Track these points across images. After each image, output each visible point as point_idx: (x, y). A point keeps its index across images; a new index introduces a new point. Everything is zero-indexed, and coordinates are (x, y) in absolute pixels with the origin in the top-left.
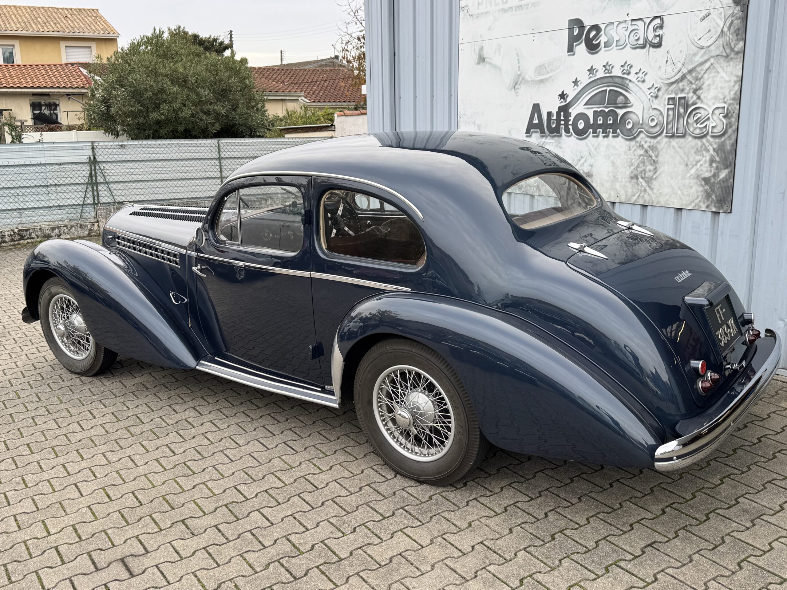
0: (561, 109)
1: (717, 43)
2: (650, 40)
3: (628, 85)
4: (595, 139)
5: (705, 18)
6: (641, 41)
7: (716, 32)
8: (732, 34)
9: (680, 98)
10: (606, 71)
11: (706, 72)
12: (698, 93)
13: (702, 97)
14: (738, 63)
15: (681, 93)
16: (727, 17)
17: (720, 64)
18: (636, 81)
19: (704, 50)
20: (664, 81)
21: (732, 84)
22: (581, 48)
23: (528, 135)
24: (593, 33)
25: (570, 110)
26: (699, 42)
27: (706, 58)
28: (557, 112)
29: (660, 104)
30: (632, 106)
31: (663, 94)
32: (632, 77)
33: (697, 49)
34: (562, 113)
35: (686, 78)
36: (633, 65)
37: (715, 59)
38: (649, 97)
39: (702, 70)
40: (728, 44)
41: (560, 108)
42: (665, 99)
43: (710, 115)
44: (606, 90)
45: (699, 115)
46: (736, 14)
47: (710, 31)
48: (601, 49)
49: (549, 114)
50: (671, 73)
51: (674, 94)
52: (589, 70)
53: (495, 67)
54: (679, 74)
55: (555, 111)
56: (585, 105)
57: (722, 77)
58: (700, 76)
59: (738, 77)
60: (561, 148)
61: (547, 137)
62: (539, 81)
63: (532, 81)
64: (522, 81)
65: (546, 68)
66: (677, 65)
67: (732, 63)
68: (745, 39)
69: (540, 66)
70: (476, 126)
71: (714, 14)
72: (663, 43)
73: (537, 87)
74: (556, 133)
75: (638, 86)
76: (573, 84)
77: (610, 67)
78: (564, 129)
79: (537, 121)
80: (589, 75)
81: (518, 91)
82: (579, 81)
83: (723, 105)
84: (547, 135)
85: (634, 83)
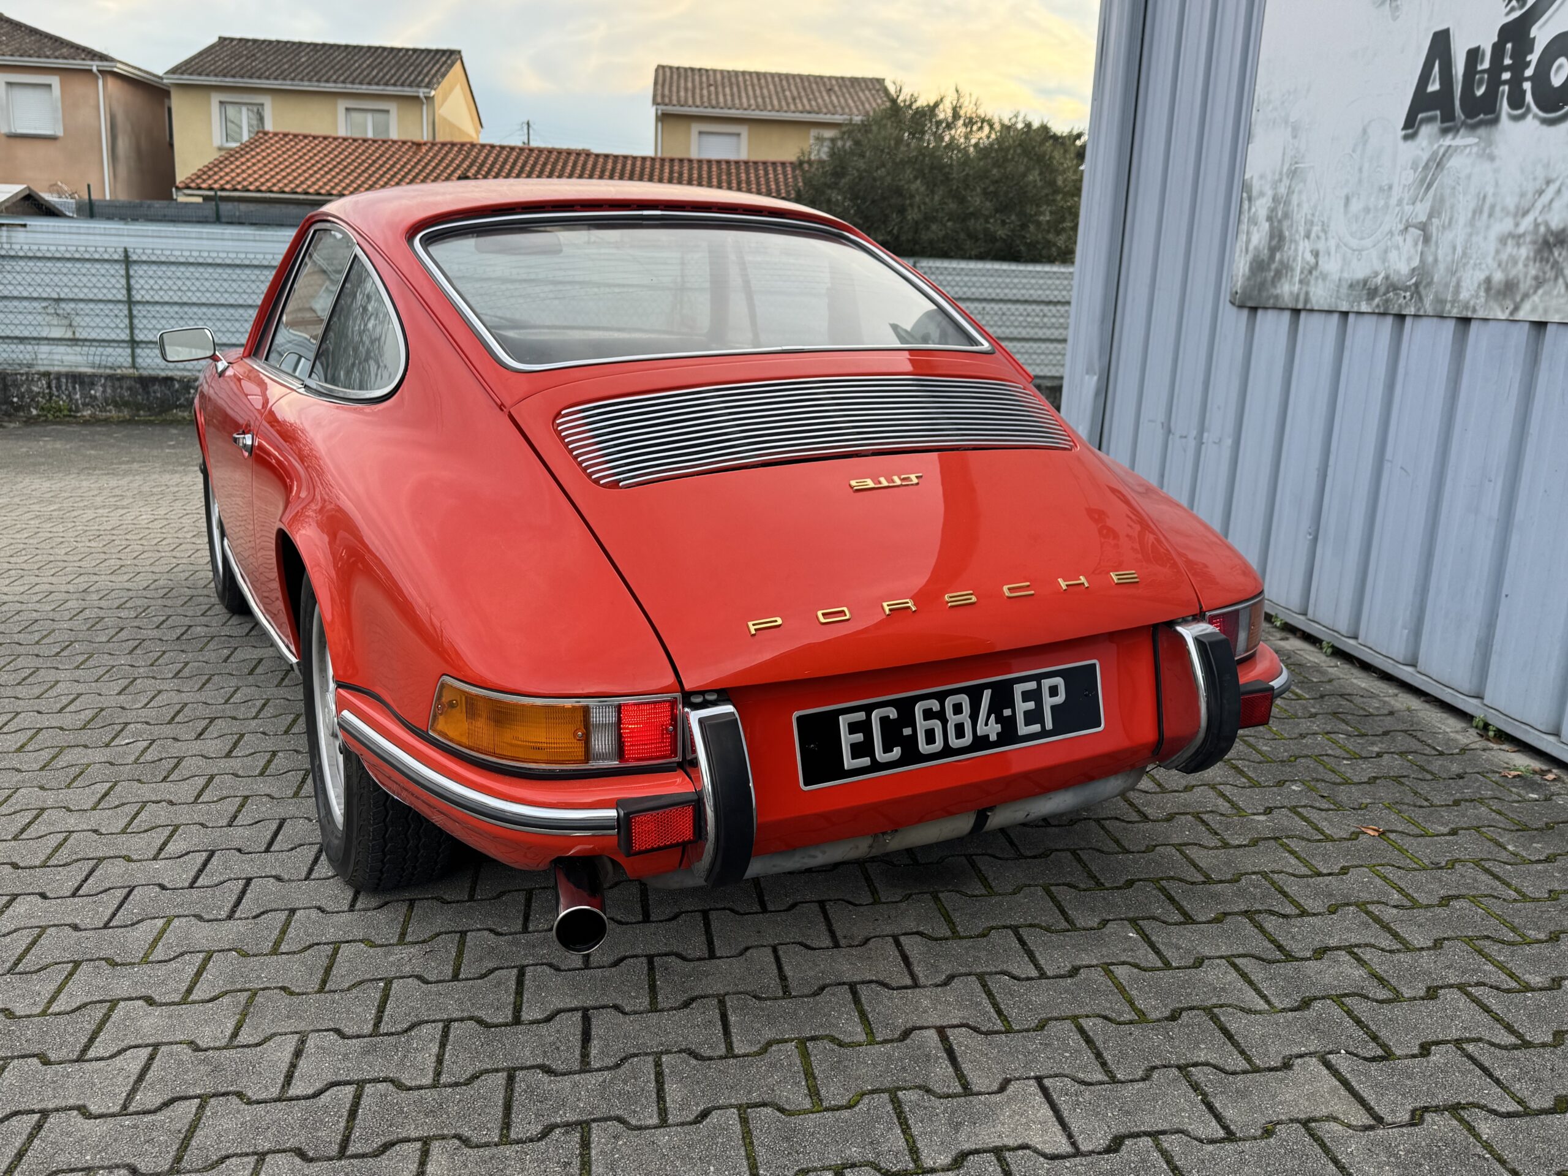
0: (1506, 33)
23: (1410, 131)
25: (1534, 32)
28: (1494, 46)
34: (1509, 46)
41: (1504, 30)
49: (1474, 55)
55: (1488, 43)
60: (1492, 158)
61: (1458, 131)
70: (1290, 128)
74: (1485, 114)
78: (1508, 97)
79: (1436, 86)
81: (1398, 2)
84: (1459, 124)
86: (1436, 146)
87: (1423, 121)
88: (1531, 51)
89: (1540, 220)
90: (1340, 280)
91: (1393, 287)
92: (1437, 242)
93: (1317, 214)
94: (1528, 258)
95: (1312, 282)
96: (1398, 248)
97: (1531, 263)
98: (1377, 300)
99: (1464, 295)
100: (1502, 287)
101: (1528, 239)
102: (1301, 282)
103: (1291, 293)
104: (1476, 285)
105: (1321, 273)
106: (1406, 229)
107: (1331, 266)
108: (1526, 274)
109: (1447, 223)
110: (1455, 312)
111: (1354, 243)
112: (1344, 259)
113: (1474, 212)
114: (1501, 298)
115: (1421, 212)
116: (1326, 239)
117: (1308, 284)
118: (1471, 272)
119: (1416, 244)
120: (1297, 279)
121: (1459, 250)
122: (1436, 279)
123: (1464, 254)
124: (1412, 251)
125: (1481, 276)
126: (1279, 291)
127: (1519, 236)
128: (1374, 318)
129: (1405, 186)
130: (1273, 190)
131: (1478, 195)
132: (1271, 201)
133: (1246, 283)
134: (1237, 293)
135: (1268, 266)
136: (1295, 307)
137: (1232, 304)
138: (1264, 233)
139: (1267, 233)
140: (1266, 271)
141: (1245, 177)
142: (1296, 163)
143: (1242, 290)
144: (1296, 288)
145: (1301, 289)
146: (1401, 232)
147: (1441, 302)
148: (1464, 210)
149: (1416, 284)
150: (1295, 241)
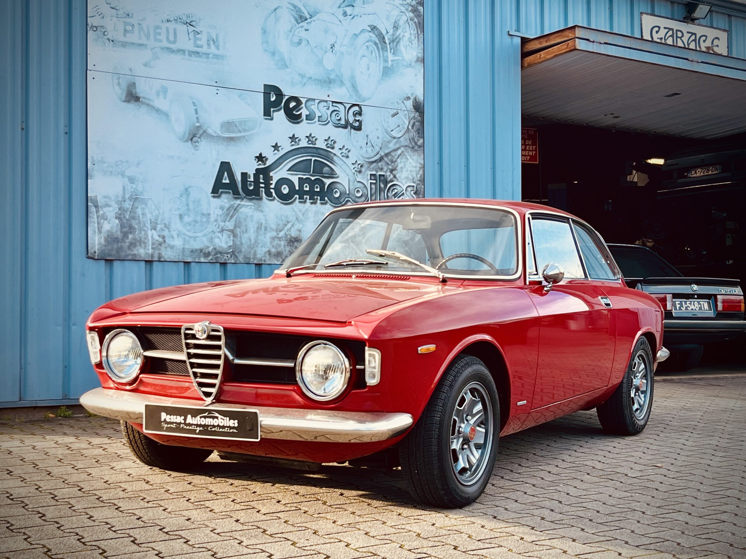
0: (258, 172)
1: (404, 136)
2: (351, 122)
3: (333, 158)
4: (302, 205)
5: (394, 116)
6: (343, 122)
7: (404, 128)
8: (415, 132)
9: (380, 175)
10: (310, 142)
11: (398, 157)
12: (394, 172)
13: (397, 176)
14: (420, 154)
15: (380, 171)
16: (411, 118)
17: (408, 153)
18: (340, 156)
19: (395, 140)
20: (365, 160)
21: (418, 169)
22: (280, 115)
23: (216, 195)
24: (292, 104)
25: (271, 174)
26: (391, 133)
27: (397, 146)
28: (254, 174)
29: (364, 178)
30: (338, 177)
31: (366, 170)
32: (336, 151)
33: (390, 138)
34: (261, 176)
35: (384, 159)
36: (337, 141)
37: (404, 148)
38: (354, 171)
39: (395, 155)
40: (413, 139)
41: (257, 170)
42: (368, 175)
43: (404, 191)
44: (311, 160)
45: (396, 191)
46: (416, 118)
47: (399, 126)
48: (302, 120)
49: (244, 175)
50: (370, 153)
51: (374, 171)
52: (290, 138)
53: (158, 110)
54: (378, 155)
55: (251, 172)
56: (288, 170)
57: (410, 163)
58: (394, 160)
59: (421, 164)
60: (262, 211)
61: (243, 199)
62: (228, 138)
63: (219, 138)
64: (202, 134)
65: (236, 126)
66: (375, 148)
67: (416, 154)
68: (423, 138)
69: (228, 122)
70: (127, 179)
71: (401, 114)
72: (362, 127)
73: (226, 144)
74: (255, 196)
75: (342, 160)
76: (273, 149)
77: (314, 139)
78: (265, 193)
79: (227, 181)
80: (291, 142)
81: (197, 144)
82: (280, 146)
83: (413, 184)
84: (243, 197)
85: (338, 156)
86: (232, 203)
87: (222, 193)
88: (272, 180)
89: (287, 233)
90: (183, 249)
91: (218, 252)
92: (241, 237)
93: (159, 220)
94: (285, 245)
95: (163, 248)
96: (219, 238)
97: (287, 247)
98: (210, 257)
99: (259, 256)
100: (276, 253)
101: (284, 239)
102: (152, 248)
103: (146, 254)
104: (264, 253)
105: (169, 245)
106: (222, 231)
107: (178, 243)
108: (285, 250)
109: (244, 230)
110: (255, 262)
111: (191, 234)
112: (184, 240)
113: (258, 228)
114: (276, 257)
115: (230, 225)
116: (169, 231)
117: (160, 249)
118: (260, 248)
119: (229, 237)
120: (150, 247)
121: (253, 241)
122: (243, 250)
123: (256, 242)
124: (228, 240)
125: (265, 250)
126: (135, 252)
127: (281, 237)
128: (209, 264)
129: (217, 215)
130: (118, 205)
131: (258, 223)
132: (118, 210)
133: (103, 248)
134: (95, 252)
135: (123, 240)
136: (150, 260)
137: (88, 258)
138: (115, 225)
139: (117, 225)
140: (122, 242)
141: (89, 195)
142: (136, 195)
143: (99, 251)
144: (150, 251)
145: (154, 252)
146: (219, 232)
147: (248, 258)
148: (252, 227)
149: (232, 251)
150: (144, 230)
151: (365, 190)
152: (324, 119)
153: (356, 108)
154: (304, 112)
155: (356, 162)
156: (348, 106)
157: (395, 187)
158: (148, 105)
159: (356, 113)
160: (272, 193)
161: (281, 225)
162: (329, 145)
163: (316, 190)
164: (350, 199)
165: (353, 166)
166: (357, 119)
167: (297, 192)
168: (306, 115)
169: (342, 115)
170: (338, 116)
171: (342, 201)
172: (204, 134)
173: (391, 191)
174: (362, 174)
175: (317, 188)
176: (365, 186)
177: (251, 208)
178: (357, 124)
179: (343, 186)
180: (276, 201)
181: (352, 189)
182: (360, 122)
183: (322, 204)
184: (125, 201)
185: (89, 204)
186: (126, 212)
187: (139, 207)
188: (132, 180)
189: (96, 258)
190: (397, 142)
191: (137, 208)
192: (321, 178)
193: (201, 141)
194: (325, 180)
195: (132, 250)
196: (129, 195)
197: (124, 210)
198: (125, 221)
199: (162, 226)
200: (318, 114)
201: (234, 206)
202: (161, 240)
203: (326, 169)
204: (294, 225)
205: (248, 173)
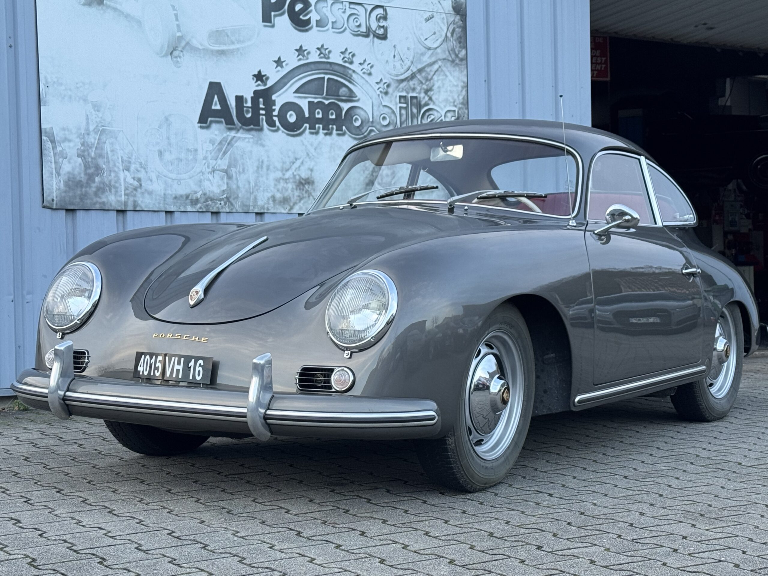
0: (257, 94)
1: (442, 46)
2: (374, 29)
3: (352, 76)
4: (314, 136)
5: (429, 20)
6: (363, 29)
7: (441, 36)
8: (455, 41)
9: (412, 97)
10: (322, 55)
11: (435, 74)
12: (429, 93)
13: (434, 98)
14: (463, 69)
15: (412, 92)
16: (449, 23)
17: (447, 68)
18: (361, 73)
19: (430, 52)
20: (393, 77)
21: (460, 89)
22: (283, 21)
23: (204, 125)
24: (299, 7)
25: (274, 97)
26: (425, 42)
27: (433, 59)
28: (252, 98)
29: (391, 101)
30: (358, 100)
31: (394, 91)
32: (355, 67)
33: (424, 49)
34: (261, 100)
35: (416, 77)
36: (356, 54)
37: (442, 62)
38: (378, 92)
39: (431, 71)
40: (453, 50)
41: (255, 92)
42: (396, 97)
43: (443, 118)
44: (324, 78)
46: (457, 22)
47: (435, 33)
48: (311, 28)
49: (240, 100)
50: (400, 69)
51: (405, 92)
52: (296, 50)
53: (127, 16)
54: (408, 72)
55: (248, 95)
56: (296, 92)
57: (450, 81)
58: (430, 77)
59: (464, 82)
60: (263, 146)
61: (238, 130)
62: (218, 51)
63: (205, 50)
64: (185, 46)
65: (228, 36)
66: (405, 63)
67: (457, 69)
68: (466, 48)
69: (217, 31)
70: (90, 105)
71: (437, 18)
72: (388, 36)
73: (215, 59)
74: (254, 126)
75: (364, 78)
76: (275, 65)
77: (327, 51)
78: (266, 121)
79: (218, 107)
80: (298, 56)
81: (179, 59)
82: (284, 61)
83: (453, 108)
84: (239, 128)
85: (358, 74)
86: (225, 135)
87: (211, 122)
88: (275, 105)
89: (295, 173)
90: (164, 194)
91: (208, 198)
92: (237, 179)
93: (134, 157)
94: (293, 188)
95: (138, 194)
96: (209, 180)
97: (295, 190)
98: (199, 205)
99: (260, 203)
100: (282, 199)
101: (291, 181)
102: (125, 195)
103: (118, 201)
104: (266, 199)
105: (146, 190)
106: (213, 171)
107: (157, 187)
108: (293, 195)
109: (241, 170)
110: (256, 210)
111: (173, 176)
112: (166, 183)
113: (258, 168)
114: (282, 204)
115: (223, 164)
116: (146, 172)
117: (135, 196)
118: (262, 193)
119: (222, 179)
120: (123, 193)
121: (252, 184)
122: (240, 195)
123: (256, 185)
124: (221, 182)
125: (269, 195)
126: (104, 199)
127: (288, 179)
128: (197, 213)
129: (207, 151)
130: (81, 139)
131: (259, 160)
132: (80, 145)
133: (63, 194)
134: (53, 200)
135: (88, 184)
136: (123, 209)
137: (44, 207)
138: (77, 164)
139: (80, 165)
140: (86, 187)
141: (42, 127)
142: (103, 126)
143: (58, 198)
144: (123, 198)
145: (128, 199)
146: (210, 173)
147: (246, 206)
148: (251, 166)
149: (227, 198)
150: (114, 171)
151: (393, 117)
152: (339, 25)
153: (380, 11)
154: (314, 16)
155: (381, 80)
156: (369, 8)
157: (430, 112)
158: (115, 9)
159: (380, 18)
160: (275, 121)
161: (288, 163)
162: (346, 59)
163: (331, 117)
164: (374, 128)
165: (378, 86)
166: (381, 24)
167: (307, 120)
168: (317, 21)
169: (362, 20)
170: (357, 22)
171: (364, 130)
172: (187, 47)
173: (426, 117)
174: (389, 95)
175: (332, 114)
176: (393, 112)
177: (249, 142)
178: (381, 32)
179: (365, 111)
180: (280, 132)
181: (377, 116)
182: (385, 29)
183: (339, 135)
184: (88, 134)
185: (44, 138)
186: (91, 148)
187: (107, 142)
188: (97, 107)
189: (54, 207)
190: (432, 53)
191: (105, 143)
192: (336, 102)
193: (183, 55)
194: (342, 104)
195: (100, 198)
196: (94, 126)
197: (88, 145)
198: (90, 160)
199: (138, 166)
200: (332, 19)
201: (227, 139)
202: (136, 183)
203: (343, 90)
204: (304, 163)
205: (245, 96)
